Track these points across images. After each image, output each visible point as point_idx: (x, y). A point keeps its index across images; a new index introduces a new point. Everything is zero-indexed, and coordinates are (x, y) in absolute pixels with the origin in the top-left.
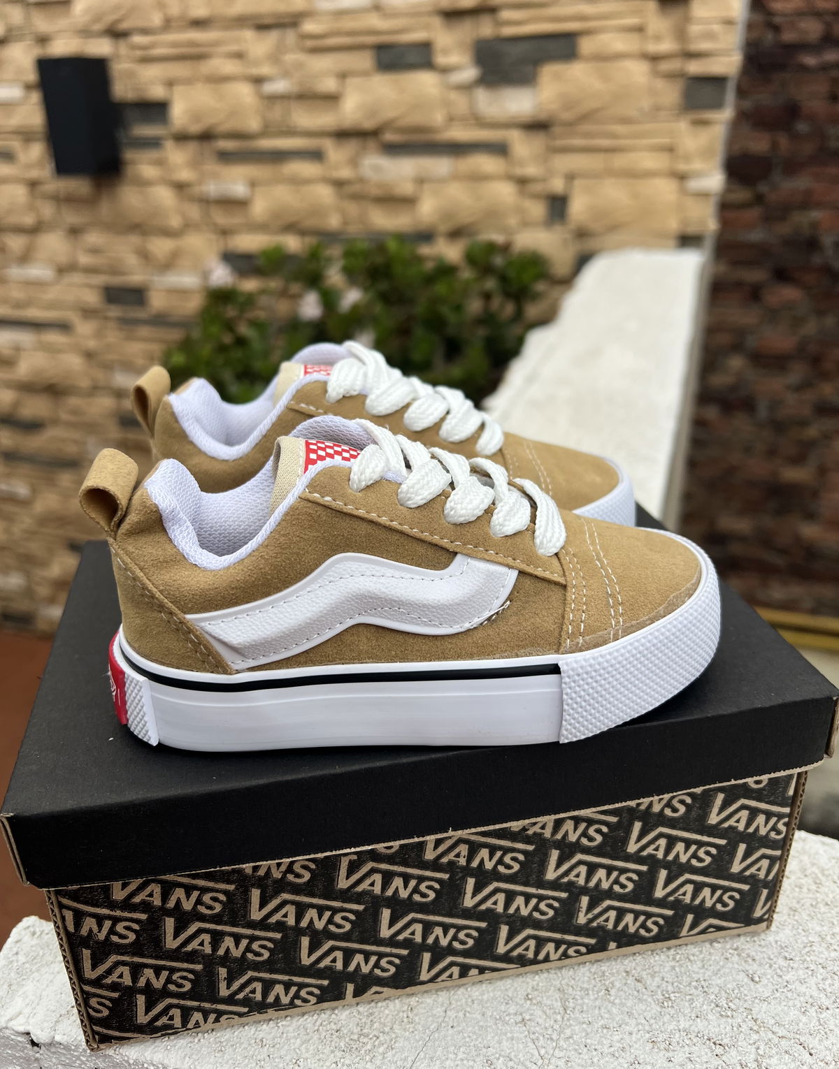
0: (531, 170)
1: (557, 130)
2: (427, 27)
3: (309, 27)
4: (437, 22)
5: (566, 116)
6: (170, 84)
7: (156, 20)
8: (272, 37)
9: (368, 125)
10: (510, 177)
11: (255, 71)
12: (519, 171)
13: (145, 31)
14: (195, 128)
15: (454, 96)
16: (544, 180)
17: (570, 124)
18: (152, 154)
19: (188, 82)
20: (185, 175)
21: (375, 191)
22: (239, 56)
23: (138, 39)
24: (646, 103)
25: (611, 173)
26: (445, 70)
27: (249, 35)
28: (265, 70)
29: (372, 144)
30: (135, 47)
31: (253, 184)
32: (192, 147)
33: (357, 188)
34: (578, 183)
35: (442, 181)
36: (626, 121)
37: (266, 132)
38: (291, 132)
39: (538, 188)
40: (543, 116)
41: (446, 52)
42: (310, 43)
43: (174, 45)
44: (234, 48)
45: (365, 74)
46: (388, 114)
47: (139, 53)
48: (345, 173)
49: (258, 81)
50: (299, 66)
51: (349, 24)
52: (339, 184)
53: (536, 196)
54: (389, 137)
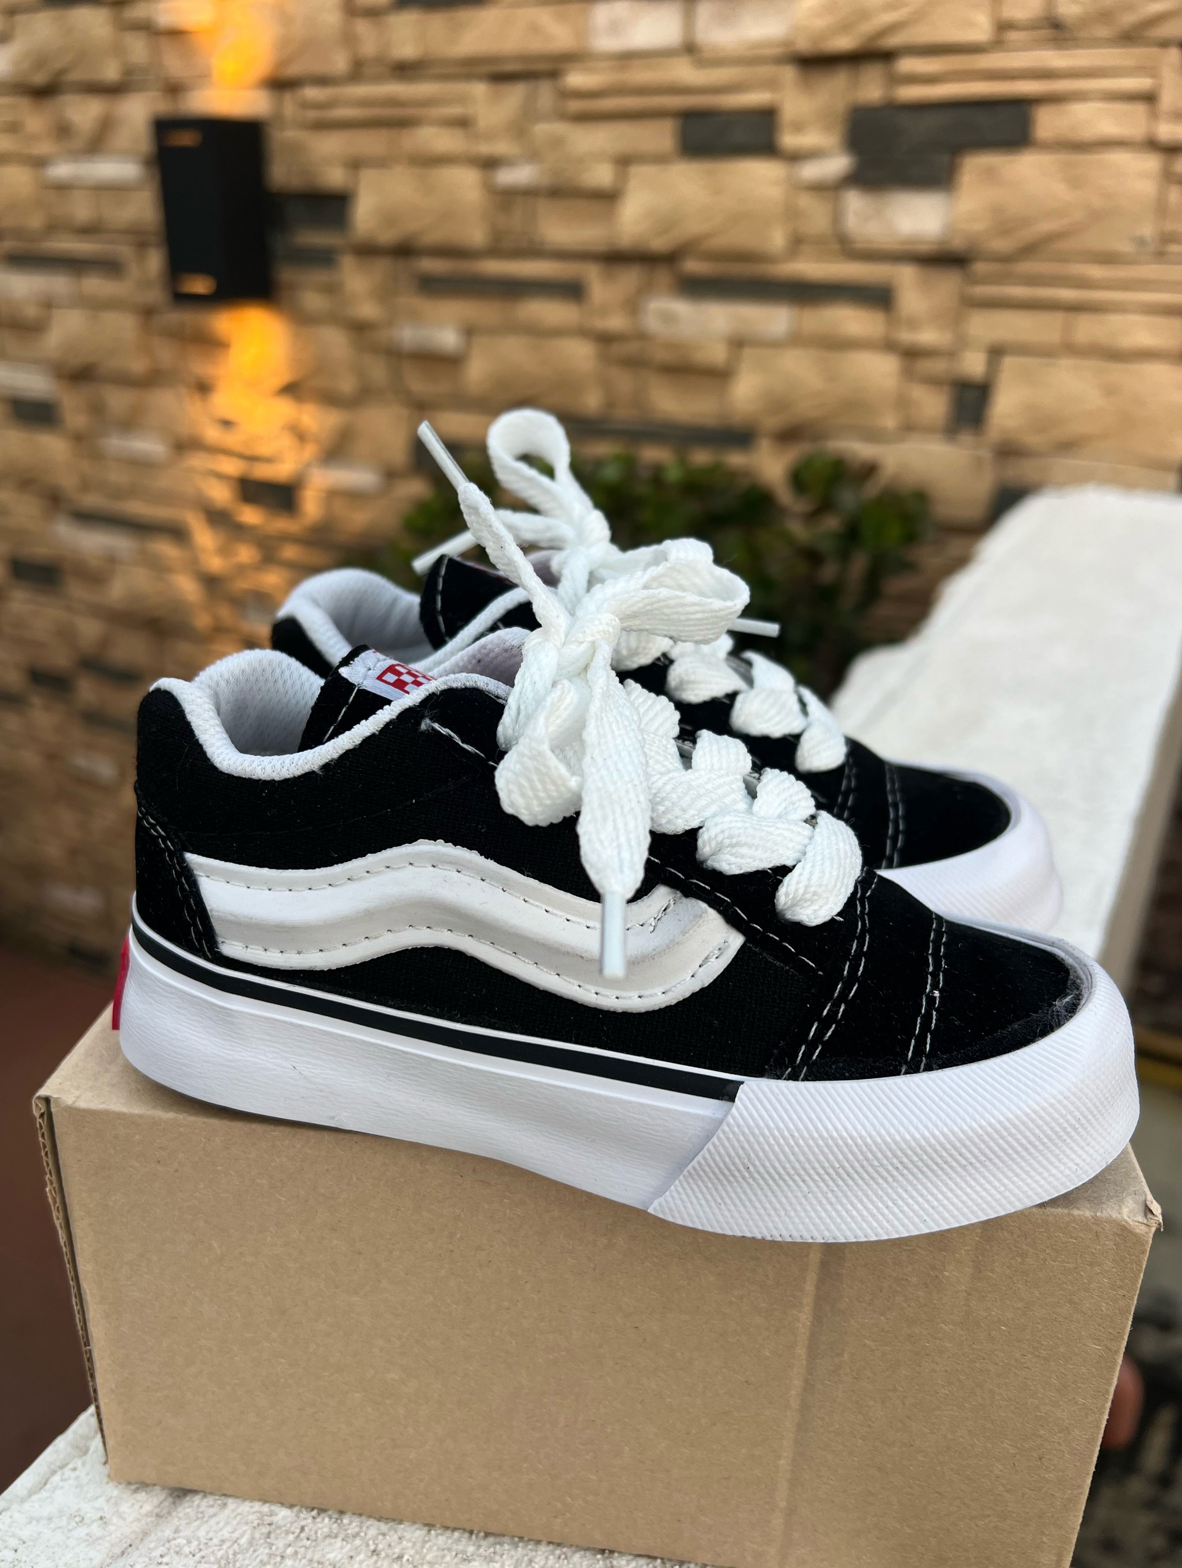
0: (928, 337)
1: (980, 267)
2: (772, 84)
3: (576, 79)
4: (789, 73)
5: (1002, 245)
6: (355, 165)
7: (340, 63)
8: (516, 94)
9: (659, 244)
10: (889, 346)
11: (485, 149)
12: (906, 336)
13: (322, 81)
14: (387, 237)
15: (806, 201)
16: (951, 354)
17: (1006, 259)
18: (319, 276)
19: (382, 163)
20: (368, 310)
21: (661, 355)
22: (463, 123)
23: (311, 93)
24: (1148, 230)
25: (1070, 349)
26: (795, 157)
27: (479, 89)
28: (501, 147)
29: (663, 276)
30: (306, 105)
31: (469, 332)
32: (381, 267)
33: (631, 348)
34: (1009, 363)
35: (775, 344)
36: (1109, 259)
37: (494, 251)
38: (535, 251)
39: (938, 366)
40: (958, 244)
41: (799, 127)
42: (575, 106)
43: (365, 103)
44: (455, 111)
45: (659, 159)
46: (692, 228)
47: (312, 114)
48: (616, 322)
49: (490, 164)
50: (557, 143)
51: (641, 75)
52: (605, 339)
53: (933, 381)
54: (693, 266)
